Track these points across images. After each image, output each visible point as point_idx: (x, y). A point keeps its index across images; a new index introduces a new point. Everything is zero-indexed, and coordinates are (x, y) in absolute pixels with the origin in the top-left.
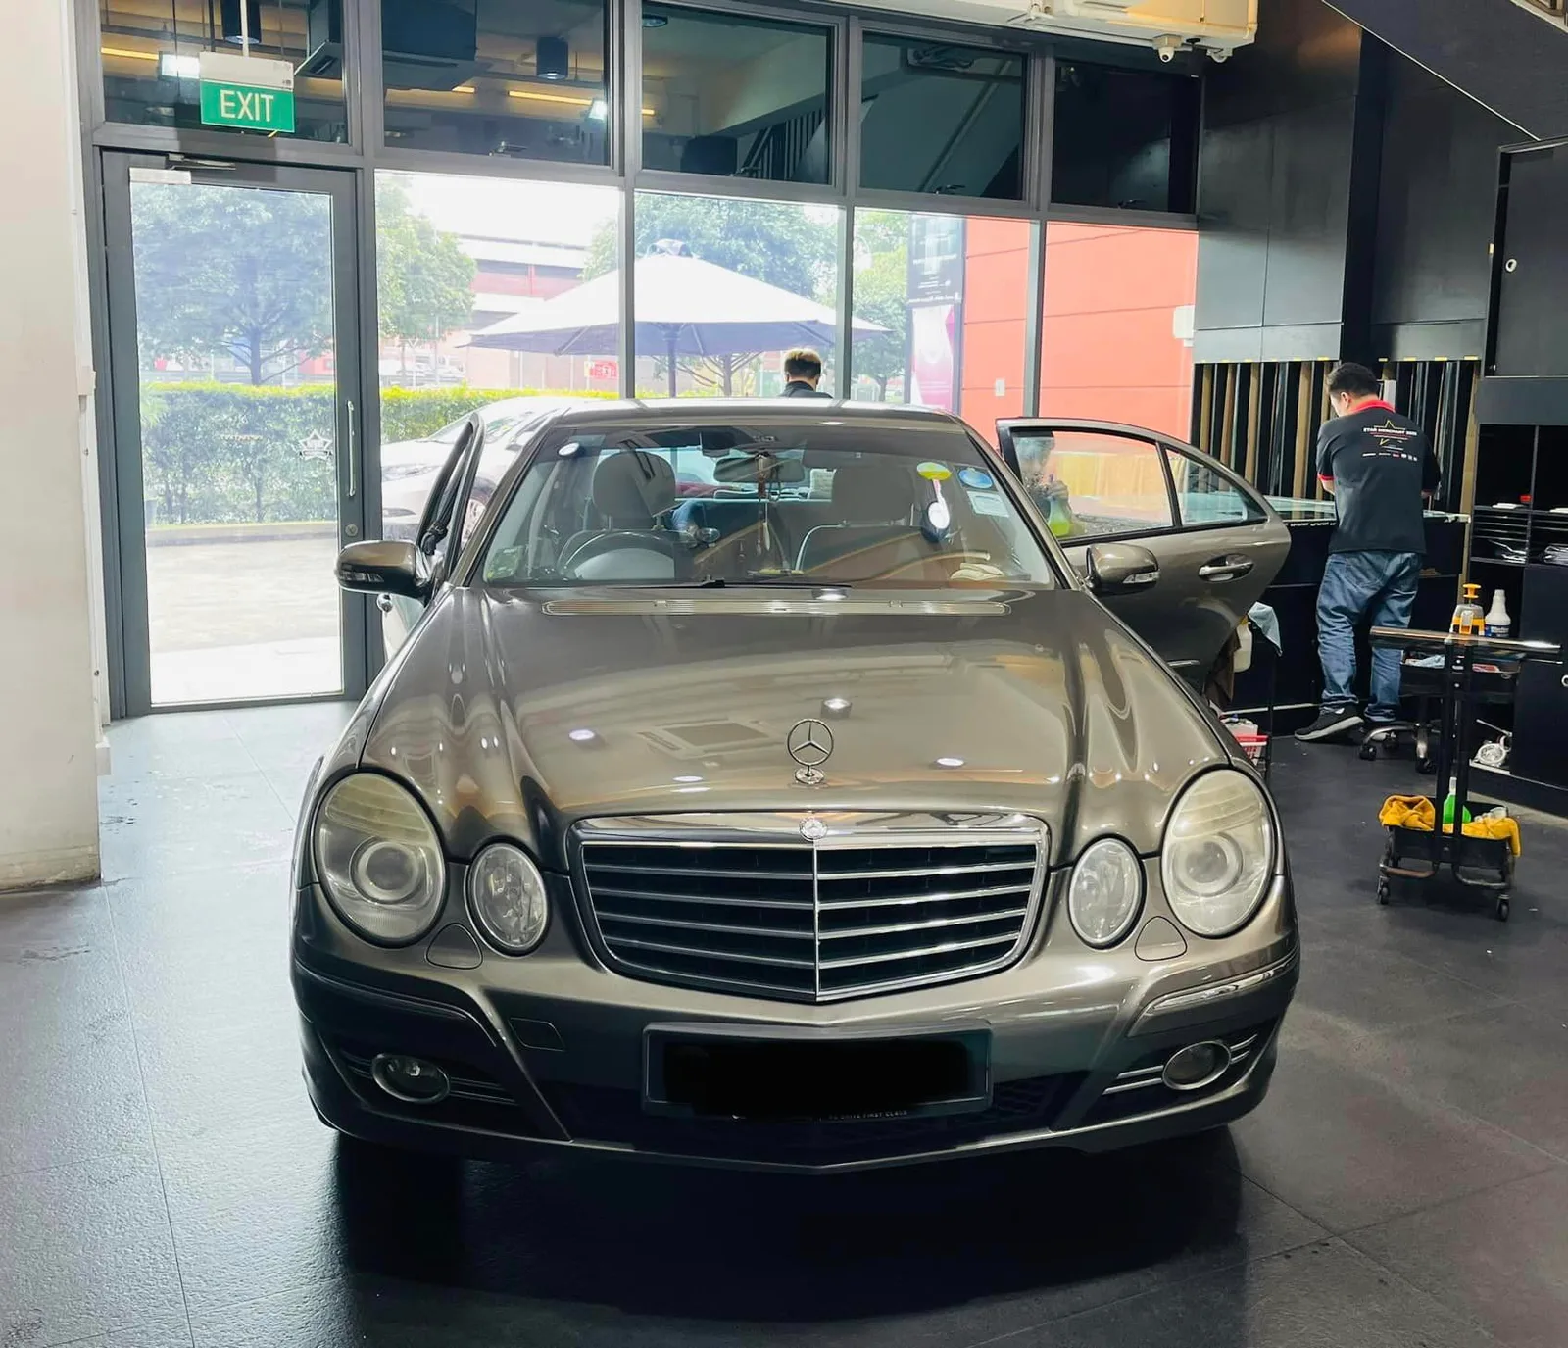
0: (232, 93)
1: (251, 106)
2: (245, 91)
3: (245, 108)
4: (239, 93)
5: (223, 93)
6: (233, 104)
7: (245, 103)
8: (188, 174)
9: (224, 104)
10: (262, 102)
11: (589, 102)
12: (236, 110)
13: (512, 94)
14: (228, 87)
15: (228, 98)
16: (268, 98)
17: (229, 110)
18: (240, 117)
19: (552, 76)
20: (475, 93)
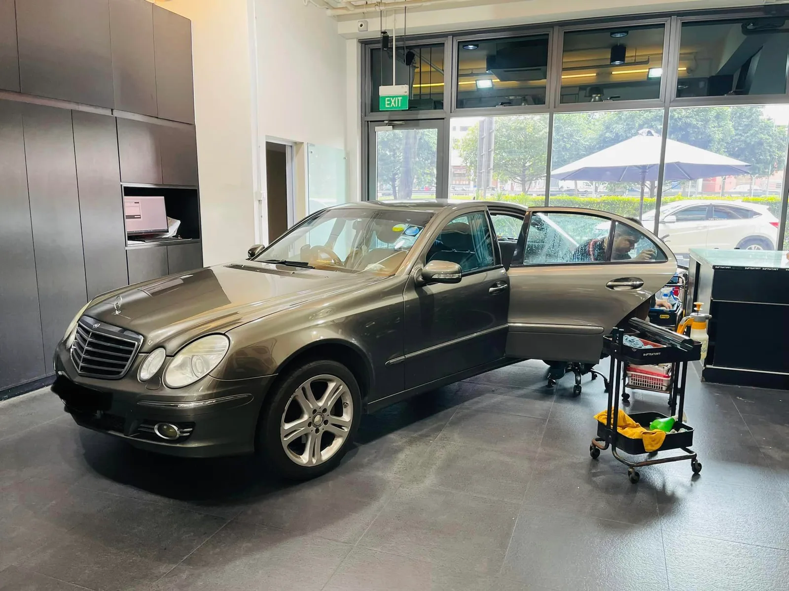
0: (389, 98)
1: (395, 102)
2: (393, 97)
3: (393, 103)
4: (391, 98)
5: (387, 99)
6: (389, 102)
7: (393, 101)
8: (391, 127)
9: (386, 102)
10: (398, 100)
11: (647, 70)
12: (390, 104)
13: (613, 73)
14: (387, 97)
15: (388, 100)
16: (400, 98)
17: (388, 104)
18: (391, 106)
19: (617, 62)
20: (596, 75)
